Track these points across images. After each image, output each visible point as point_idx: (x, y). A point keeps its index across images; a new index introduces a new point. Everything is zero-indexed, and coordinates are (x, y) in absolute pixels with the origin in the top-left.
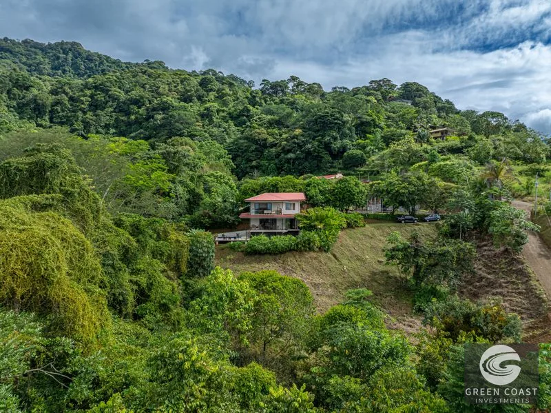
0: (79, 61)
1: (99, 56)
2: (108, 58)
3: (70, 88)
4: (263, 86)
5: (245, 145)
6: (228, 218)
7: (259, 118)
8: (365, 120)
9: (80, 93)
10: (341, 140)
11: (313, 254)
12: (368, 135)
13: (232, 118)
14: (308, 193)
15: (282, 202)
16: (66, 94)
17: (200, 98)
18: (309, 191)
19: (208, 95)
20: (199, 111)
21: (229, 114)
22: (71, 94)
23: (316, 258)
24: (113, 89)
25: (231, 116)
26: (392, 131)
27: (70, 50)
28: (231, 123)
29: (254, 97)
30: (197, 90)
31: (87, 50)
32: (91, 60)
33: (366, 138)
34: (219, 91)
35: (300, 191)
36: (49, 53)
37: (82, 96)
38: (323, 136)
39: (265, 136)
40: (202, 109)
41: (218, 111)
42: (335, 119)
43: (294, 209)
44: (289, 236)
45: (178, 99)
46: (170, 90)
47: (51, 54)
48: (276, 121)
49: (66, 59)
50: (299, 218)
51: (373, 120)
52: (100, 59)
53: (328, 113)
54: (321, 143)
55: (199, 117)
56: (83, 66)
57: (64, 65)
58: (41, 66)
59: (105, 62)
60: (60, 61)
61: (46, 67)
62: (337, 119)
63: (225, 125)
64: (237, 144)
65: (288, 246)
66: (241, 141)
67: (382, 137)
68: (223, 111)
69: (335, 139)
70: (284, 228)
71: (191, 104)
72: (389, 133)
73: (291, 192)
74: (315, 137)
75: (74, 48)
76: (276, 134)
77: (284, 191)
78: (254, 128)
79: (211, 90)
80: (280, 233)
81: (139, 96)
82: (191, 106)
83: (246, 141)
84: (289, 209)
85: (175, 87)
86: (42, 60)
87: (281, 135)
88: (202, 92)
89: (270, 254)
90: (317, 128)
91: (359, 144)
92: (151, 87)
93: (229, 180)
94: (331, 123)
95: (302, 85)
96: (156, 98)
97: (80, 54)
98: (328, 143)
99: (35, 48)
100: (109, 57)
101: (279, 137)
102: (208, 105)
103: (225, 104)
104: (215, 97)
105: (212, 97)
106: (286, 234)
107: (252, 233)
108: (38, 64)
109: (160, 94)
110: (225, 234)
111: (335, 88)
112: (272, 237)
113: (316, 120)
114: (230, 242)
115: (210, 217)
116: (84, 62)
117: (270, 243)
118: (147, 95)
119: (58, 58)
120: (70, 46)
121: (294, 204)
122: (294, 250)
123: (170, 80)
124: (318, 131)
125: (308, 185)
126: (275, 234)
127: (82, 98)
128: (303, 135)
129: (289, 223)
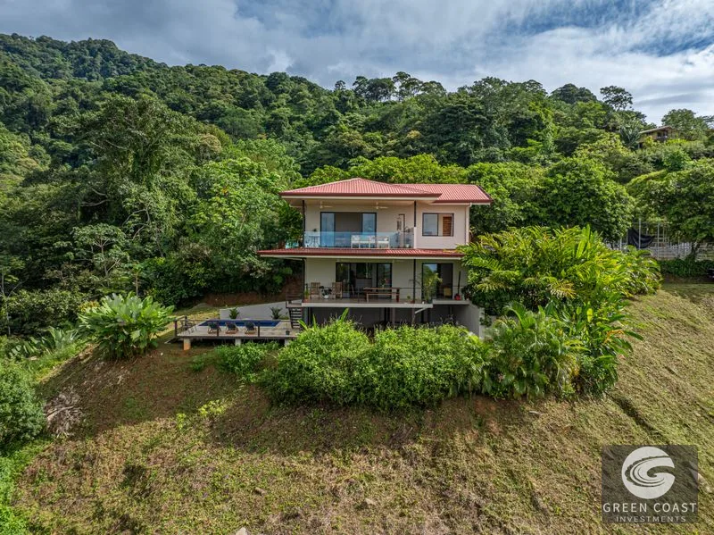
0: (111, 64)
1: (137, 57)
2: (149, 61)
3: (82, 90)
4: (357, 85)
5: (328, 157)
6: (251, 265)
7: (350, 119)
8: (524, 117)
9: (95, 97)
10: (486, 147)
11: (556, 411)
12: (530, 141)
13: (310, 128)
16: (76, 97)
17: (266, 103)
19: (277, 98)
20: (263, 119)
21: (307, 123)
22: (83, 97)
23: (572, 432)
24: (142, 89)
25: (310, 126)
26: (571, 133)
27: (100, 50)
28: (309, 134)
29: (345, 100)
30: (263, 92)
31: (123, 50)
32: (127, 64)
33: (527, 145)
34: (293, 93)
36: (72, 54)
37: (98, 100)
38: (456, 141)
39: (360, 142)
40: (267, 117)
41: (291, 119)
42: (475, 113)
43: (450, 234)
45: (234, 104)
46: (224, 92)
47: (74, 56)
48: (378, 122)
49: (93, 62)
51: (538, 117)
52: (139, 61)
53: (464, 103)
54: (453, 152)
55: (262, 128)
56: (115, 72)
57: (91, 70)
58: (60, 71)
59: (145, 65)
60: (86, 65)
61: (67, 72)
62: (480, 113)
63: (300, 138)
64: (314, 158)
65: (451, 378)
66: (321, 152)
67: (555, 142)
68: (298, 119)
69: (477, 145)
71: (253, 110)
72: (568, 135)
74: (443, 143)
75: (105, 49)
76: (378, 140)
78: (342, 130)
79: (282, 91)
81: (179, 99)
82: (252, 113)
83: (328, 151)
85: (232, 88)
86: (62, 63)
87: (386, 142)
88: (269, 94)
89: (373, 408)
90: (445, 129)
91: (515, 154)
92: (197, 87)
94: (468, 120)
95: (414, 84)
96: (203, 103)
97: (112, 56)
98: (464, 153)
99: (53, 48)
100: (151, 60)
101: (381, 145)
102: (276, 111)
103: (302, 109)
104: (288, 102)
105: (284, 101)
108: (56, 68)
109: (208, 97)
110: (239, 309)
111: (463, 89)
112: (380, 335)
113: (444, 115)
115: (207, 263)
116: (118, 66)
117: (374, 362)
118: (190, 98)
119: (83, 61)
120: (99, 45)
122: (478, 392)
123: (226, 79)
124: (448, 133)
127: (97, 103)
128: (422, 140)
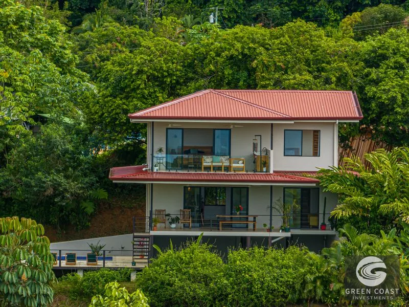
14: (371, 90)
15: (269, 125)
18: (376, 82)
35: (342, 83)
43: (316, 153)
44: (295, 250)
50: (335, 187)
65: (290, 286)
70: (278, 222)
73: (305, 86)
77: (278, 84)
80: (263, 242)
84: (298, 153)
93: (53, 32)
106: (285, 243)
107: (157, 240)
114: (75, 270)
117: (227, 275)
121: (316, 134)
125: (375, 60)
126: (243, 242)
129: (294, 205)
